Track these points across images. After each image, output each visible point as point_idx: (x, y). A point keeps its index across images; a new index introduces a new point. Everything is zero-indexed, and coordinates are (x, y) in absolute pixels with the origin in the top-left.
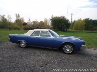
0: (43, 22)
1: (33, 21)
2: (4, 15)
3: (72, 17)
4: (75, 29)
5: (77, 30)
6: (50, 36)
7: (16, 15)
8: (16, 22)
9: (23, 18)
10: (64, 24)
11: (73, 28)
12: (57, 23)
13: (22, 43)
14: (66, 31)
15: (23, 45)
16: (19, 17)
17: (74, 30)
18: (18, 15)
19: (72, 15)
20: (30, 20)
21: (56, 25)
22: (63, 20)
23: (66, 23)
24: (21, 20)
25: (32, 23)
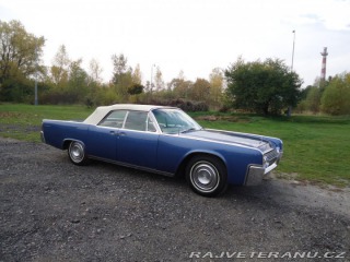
0: (207, 82)
1: (174, 80)
2: (80, 61)
3: (324, 61)
4: (327, 112)
5: (333, 114)
6: (152, 128)
7: (114, 58)
8: (116, 83)
9: (137, 70)
10: (273, 88)
11: (322, 106)
12: (249, 86)
13: (76, 149)
14: (286, 119)
15: (76, 154)
16: (123, 65)
17: (326, 115)
18: (122, 58)
19: (325, 54)
20: (159, 75)
21: (246, 94)
22: (271, 76)
23: (284, 85)
24: (129, 74)
25: (170, 85)
